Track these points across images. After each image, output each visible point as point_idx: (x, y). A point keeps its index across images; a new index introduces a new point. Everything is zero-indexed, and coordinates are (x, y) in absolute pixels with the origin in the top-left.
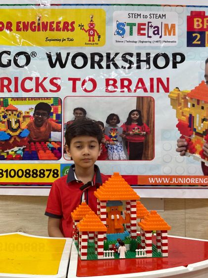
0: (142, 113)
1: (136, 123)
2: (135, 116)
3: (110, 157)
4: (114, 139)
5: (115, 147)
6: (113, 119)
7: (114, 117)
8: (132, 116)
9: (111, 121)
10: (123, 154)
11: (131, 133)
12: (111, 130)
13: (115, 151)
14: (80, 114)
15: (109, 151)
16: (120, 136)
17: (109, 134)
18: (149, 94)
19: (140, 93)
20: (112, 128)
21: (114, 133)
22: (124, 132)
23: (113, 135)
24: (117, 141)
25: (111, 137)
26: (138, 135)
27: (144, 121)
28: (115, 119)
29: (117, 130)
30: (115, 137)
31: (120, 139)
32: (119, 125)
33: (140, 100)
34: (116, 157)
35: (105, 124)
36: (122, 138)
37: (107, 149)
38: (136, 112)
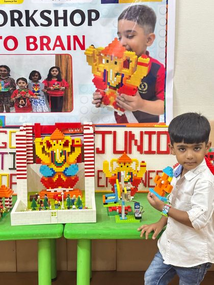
0: (61, 70)
1: (56, 79)
2: (55, 72)
3: (34, 110)
4: (37, 94)
5: (38, 101)
6: (35, 75)
7: (36, 74)
8: (52, 73)
9: (33, 78)
10: (46, 107)
11: (52, 88)
12: (34, 85)
13: (39, 105)
14: (5, 71)
15: (33, 105)
16: (42, 91)
17: (32, 90)
18: (66, 52)
19: (58, 50)
20: (34, 83)
21: (36, 89)
22: (46, 87)
23: (36, 91)
24: (39, 95)
25: (34, 91)
26: (58, 89)
27: (63, 77)
28: (37, 76)
29: (39, 85)
30: (38, 92)
31: (42, 93)
32: (41, 81)
33: (59, 57)
34: (40, 110)
35: (28, 80)
36: (44, 93)
37: (31, 102)
38: (55, 69)
